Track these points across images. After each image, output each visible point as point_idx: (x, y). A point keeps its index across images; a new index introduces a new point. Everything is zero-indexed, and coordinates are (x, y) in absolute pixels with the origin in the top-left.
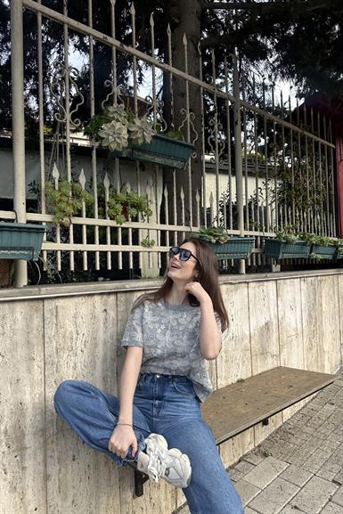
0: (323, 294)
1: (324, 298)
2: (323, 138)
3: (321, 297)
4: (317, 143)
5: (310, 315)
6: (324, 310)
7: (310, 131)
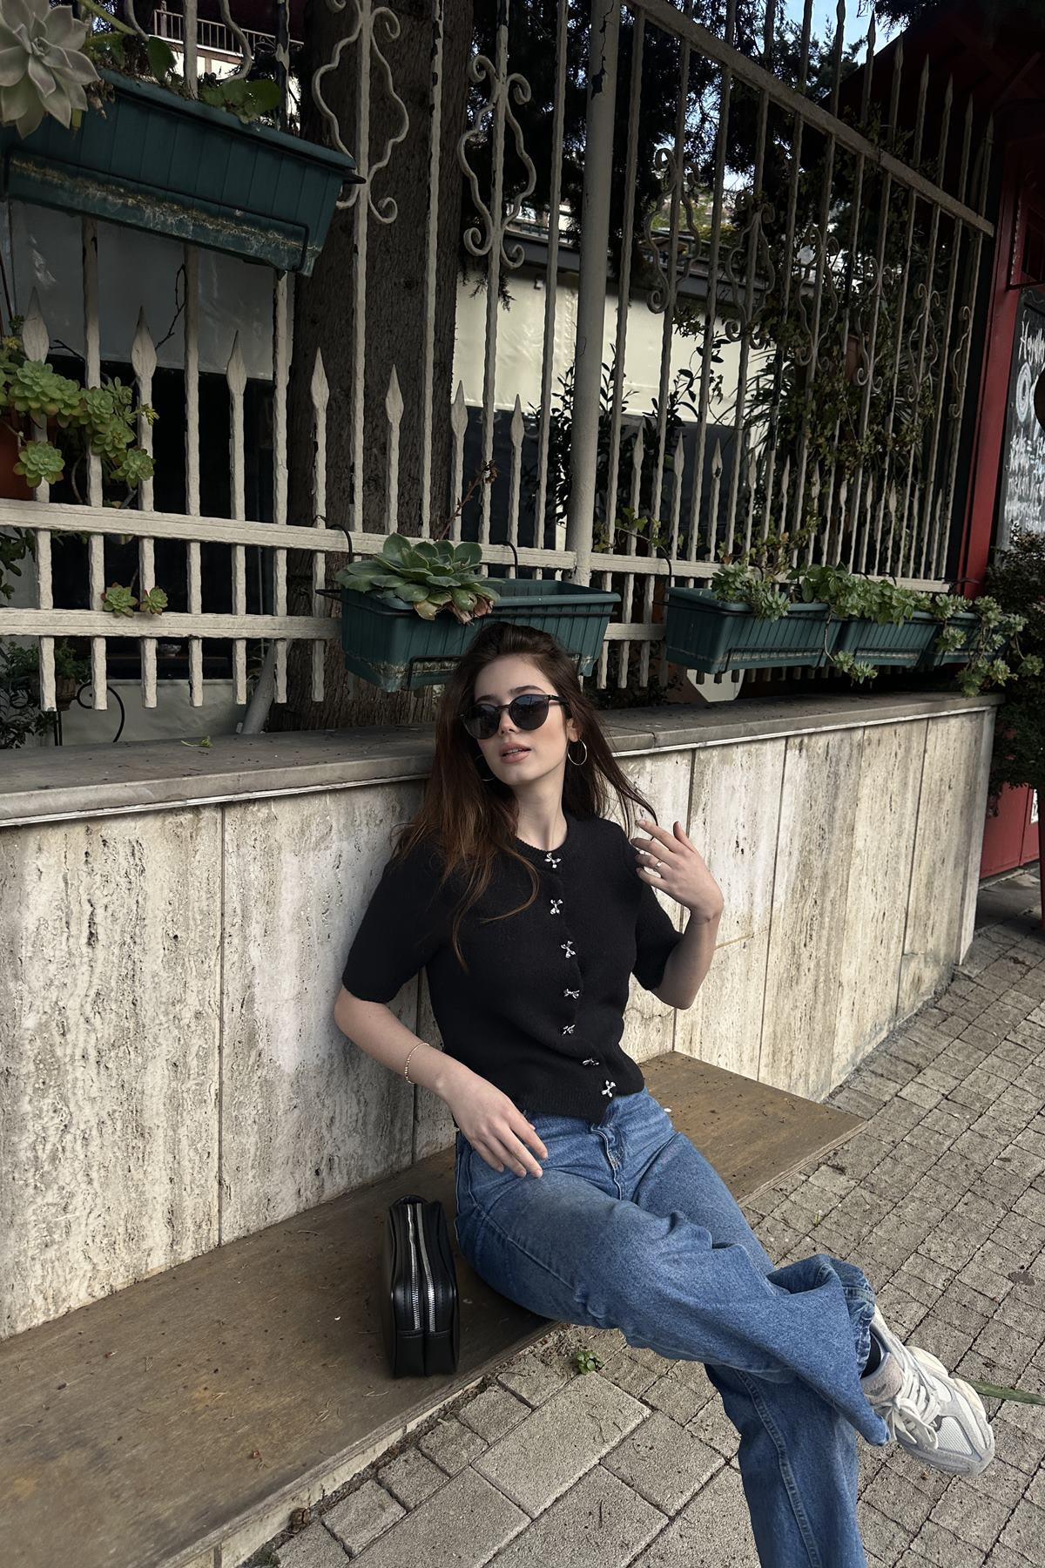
0: (865, 792)
1: (864, 805)
2: (951, 189)
3: (856, 801)
4: (926, 209)
5: (805, 867)
6: (859, 844)
7: (906, 157)
